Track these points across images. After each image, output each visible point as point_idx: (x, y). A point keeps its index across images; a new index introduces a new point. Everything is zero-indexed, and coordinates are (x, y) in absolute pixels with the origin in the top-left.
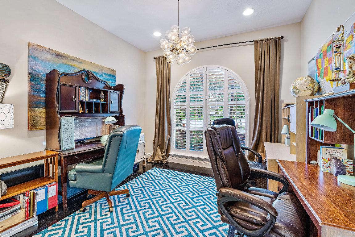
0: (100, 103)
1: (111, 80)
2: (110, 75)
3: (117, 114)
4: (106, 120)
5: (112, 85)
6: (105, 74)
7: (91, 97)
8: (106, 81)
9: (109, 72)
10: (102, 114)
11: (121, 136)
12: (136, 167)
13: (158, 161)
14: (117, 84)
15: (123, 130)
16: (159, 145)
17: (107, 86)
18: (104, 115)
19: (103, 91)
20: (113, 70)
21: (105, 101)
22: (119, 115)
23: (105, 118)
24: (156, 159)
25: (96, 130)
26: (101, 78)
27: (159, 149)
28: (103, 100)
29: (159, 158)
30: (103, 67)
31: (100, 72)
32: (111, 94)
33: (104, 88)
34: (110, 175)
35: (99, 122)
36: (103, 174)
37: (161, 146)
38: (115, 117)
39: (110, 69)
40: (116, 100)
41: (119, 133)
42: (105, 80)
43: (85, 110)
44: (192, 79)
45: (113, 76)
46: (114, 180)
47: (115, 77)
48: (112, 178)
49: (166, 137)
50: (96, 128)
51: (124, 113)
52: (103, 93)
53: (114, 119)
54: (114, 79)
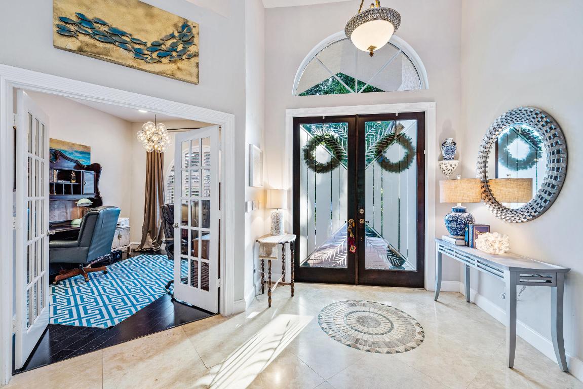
0: (71, 185)
1: (84, 158)
2: (82, 153)
3: (93, 196)
4: (79, 203)
5: (84, 162)
6: (76, 152)
7: (59, 179)
8: (78, 160)
9: (81, 149)
10: (72, 197)
11: (97, 214)
12: (118, 255)
13: (148, 248)
14: (91, 163)
15: (99, 210)
16: (150, 232)
17: (79, 166)
18: (76, 197)
19: (74, 171)
20: (86, 147)
21: (77, 183)
22: (95, 197)
23: (78, 200)
24: (146, 246)
25: (65, 214)
26: (71, 157)
27: (149, 236)
28: (74, 181)
29: (149, 245)
30: (73, 144)
31: (70, 151)
32: (85, 174)
33: (75, 168)
34: (86, 248)
35: (69, 205)
36: (78, 248)
37: (152, 233)
38: (90, 199)
39: (83, 145)
40: (90, 180)
41: (95, 212)
42: (76, 159)
43: (53, 192)
44: (193, 155)
45: (86, 152)
46: (90, 253)
47: (89, 154)
48: (88, 251)
49: (157, 221)
50: (65, 211)
51: (101, 195)
52: (74, 174)
53: (89, 201)
54: (87, 156)
